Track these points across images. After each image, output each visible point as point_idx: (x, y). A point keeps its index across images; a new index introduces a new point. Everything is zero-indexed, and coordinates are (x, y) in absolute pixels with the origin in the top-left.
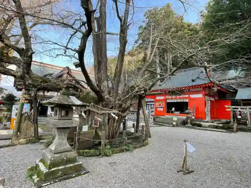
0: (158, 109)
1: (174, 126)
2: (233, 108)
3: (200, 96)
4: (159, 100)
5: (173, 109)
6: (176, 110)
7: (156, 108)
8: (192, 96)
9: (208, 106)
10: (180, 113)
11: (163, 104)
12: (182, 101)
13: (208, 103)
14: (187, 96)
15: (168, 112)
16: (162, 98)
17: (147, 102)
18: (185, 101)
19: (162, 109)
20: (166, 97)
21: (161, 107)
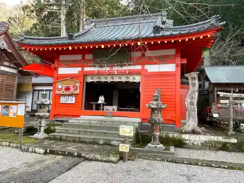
0: (63, 100)
1: (122, 157)
2: (235, 99)
3: (170, 67)
4: (64, 77)
5: (101, 100)
6: (109, 102)
7: (57, 97)
8: (152, 68)
9: (193, 92)
10: (118, 110)
11: (77, 88)
12: (124, 79)
13: (194, 85)
14: (139, 67)
15: (88, 107)
16: (75, 71)
17: (34, 85)
18: (131, 79)
19: (72, 100)
20: (86, 69)
21: (71, 95)
